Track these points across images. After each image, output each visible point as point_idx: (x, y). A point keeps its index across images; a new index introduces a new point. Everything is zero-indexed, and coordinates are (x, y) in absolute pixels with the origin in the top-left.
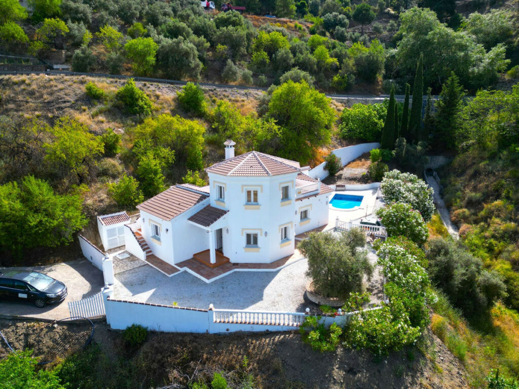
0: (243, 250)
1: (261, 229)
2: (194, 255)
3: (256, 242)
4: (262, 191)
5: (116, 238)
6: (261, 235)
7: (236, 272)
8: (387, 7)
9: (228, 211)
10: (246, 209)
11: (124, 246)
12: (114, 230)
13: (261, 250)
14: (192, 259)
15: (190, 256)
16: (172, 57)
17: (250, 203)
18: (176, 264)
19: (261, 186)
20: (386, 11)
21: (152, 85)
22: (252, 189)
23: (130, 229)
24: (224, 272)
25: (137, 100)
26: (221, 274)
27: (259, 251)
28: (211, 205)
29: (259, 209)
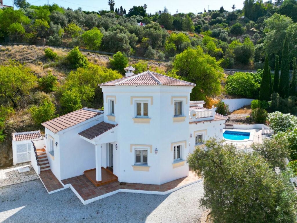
0: (132, 168)
1: (151, 146)
2: (85, 172)
3: (145, 160)
4: (152, 104)
5: (26, 154)
6: (151, 152)
7: (120, 193)
8: (252, 27)
9: (117, 125)
10: (135, 122)
11: (31, 162)
12: (24, 145)
13: (150, 169)
15: (81, 173)
16: (112, 42)
17: (139, 116)
18: (62, 181)
19: (151, 97)
20: (251, 30)
21: (94, 54)
22: (142, 101)
23: (33, 144)
24: (107, 192)
25: (79, 59)
26: (103, 194)
27: (148, 171)
28: (105, 122)
29: (149, 123)
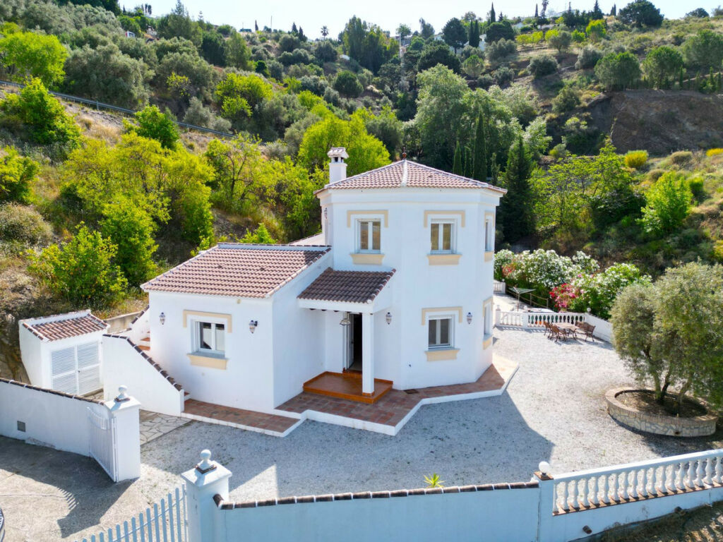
0: (425, 356)
1: (459, 308)
3: (445, 339)
4: (463, 225)
5: (72, 376)
6: (460, 321)
7: (423, 407)
8: (369, 84)
9: (394, 270)
10: (431, 263)
11: (101, 391)
13: (459, 354)
14: (304, 393)
15: (298, 389)
17: (434, 252)
18: (279, 408)
19: (462, 213)
20: (369, 88)
22: (441, 219)
23: (128, 340)
24: (411, 408)
26: (407, 412)
27: (455, 358)
28: (336, 269)
29: (456, 263)
